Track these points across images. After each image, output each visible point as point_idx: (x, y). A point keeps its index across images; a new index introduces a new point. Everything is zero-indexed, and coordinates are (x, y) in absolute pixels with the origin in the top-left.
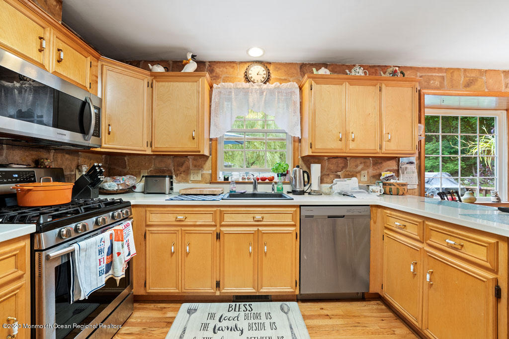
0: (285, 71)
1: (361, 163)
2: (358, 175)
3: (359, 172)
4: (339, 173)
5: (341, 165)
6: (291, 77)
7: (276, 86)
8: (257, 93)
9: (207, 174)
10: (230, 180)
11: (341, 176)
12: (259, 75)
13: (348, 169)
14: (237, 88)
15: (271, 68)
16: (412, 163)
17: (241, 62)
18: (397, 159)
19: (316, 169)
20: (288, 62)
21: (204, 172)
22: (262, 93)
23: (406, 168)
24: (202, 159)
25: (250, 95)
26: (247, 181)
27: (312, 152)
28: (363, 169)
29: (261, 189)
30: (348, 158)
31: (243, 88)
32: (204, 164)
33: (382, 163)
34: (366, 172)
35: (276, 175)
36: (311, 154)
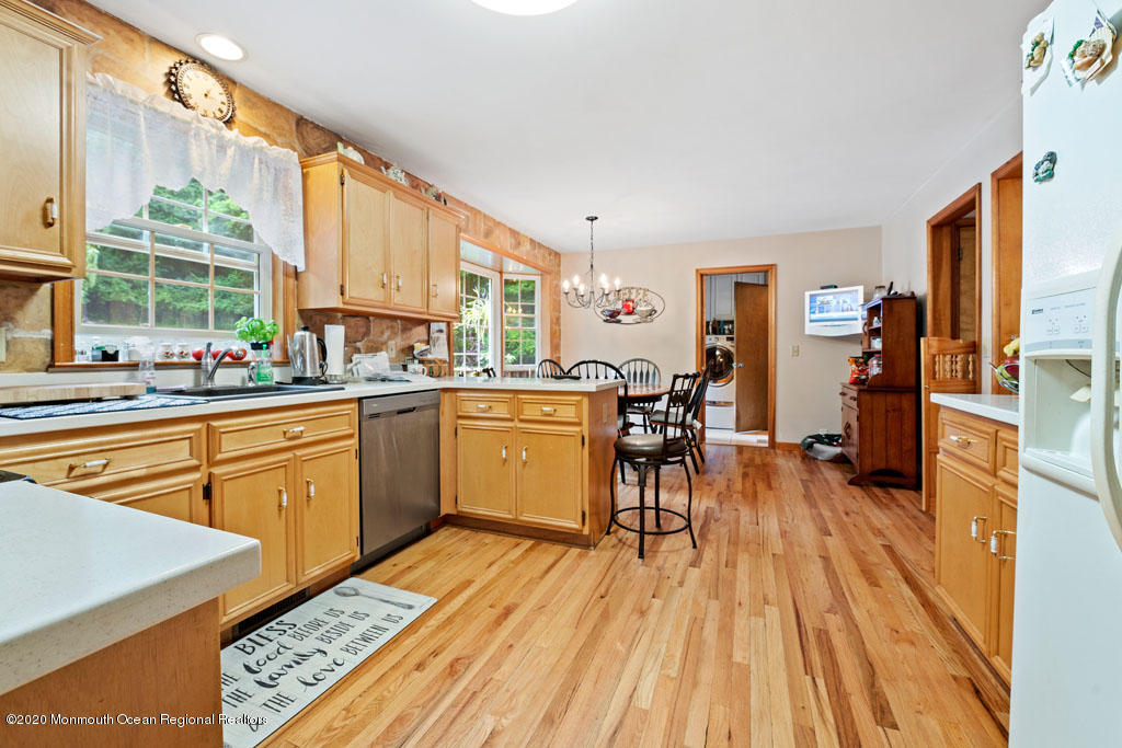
0: (267, 117)
1: (387, 328)
2: (384, 347)
3: (385, 343)
4: (359, 344)
5: (363, 330)
6: (280, 135)
7: (258, 145)
8: (209, 144)
9: (33, 341)
10: (121, 360)
11: (362, 350)
12: (208, 100)
13: (371, 337)
14: (155, 110)
15: (237, 94)
16: (441, 331)
17: (155, 41)
18: (427, 323)
19: (335, 334)
20: (273, 99)
21: (19, 334)
22: (222, 148)
23: (438, 338)
24: (10, 291)
25: (193, 141)
26: (175, 359)
27: (344, 303)
28: (389, 338)
29: (226, 377)
30: (371, 318)
31: (173, 118)
32: (21, 306)
33: (411, 329)
34: (393, 342)
35: (248, 347)
36: (341, 306)
